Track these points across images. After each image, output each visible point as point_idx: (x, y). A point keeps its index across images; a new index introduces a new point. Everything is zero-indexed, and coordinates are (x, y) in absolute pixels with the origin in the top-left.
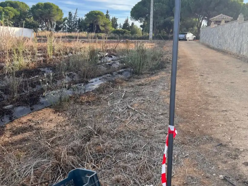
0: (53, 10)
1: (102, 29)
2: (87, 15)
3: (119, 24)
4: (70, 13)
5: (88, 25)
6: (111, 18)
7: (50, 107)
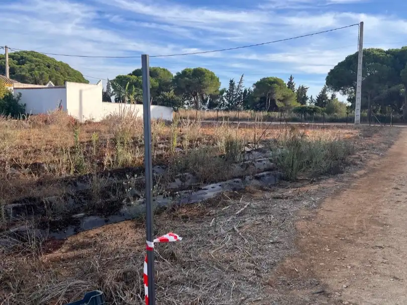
0: (205, 78)
1: (279, 106)
2: (258, 85)
3: (309, 96)
4: (231, 81)
5: (258, 99)
6: (296, 87)
7: (132, 219)
